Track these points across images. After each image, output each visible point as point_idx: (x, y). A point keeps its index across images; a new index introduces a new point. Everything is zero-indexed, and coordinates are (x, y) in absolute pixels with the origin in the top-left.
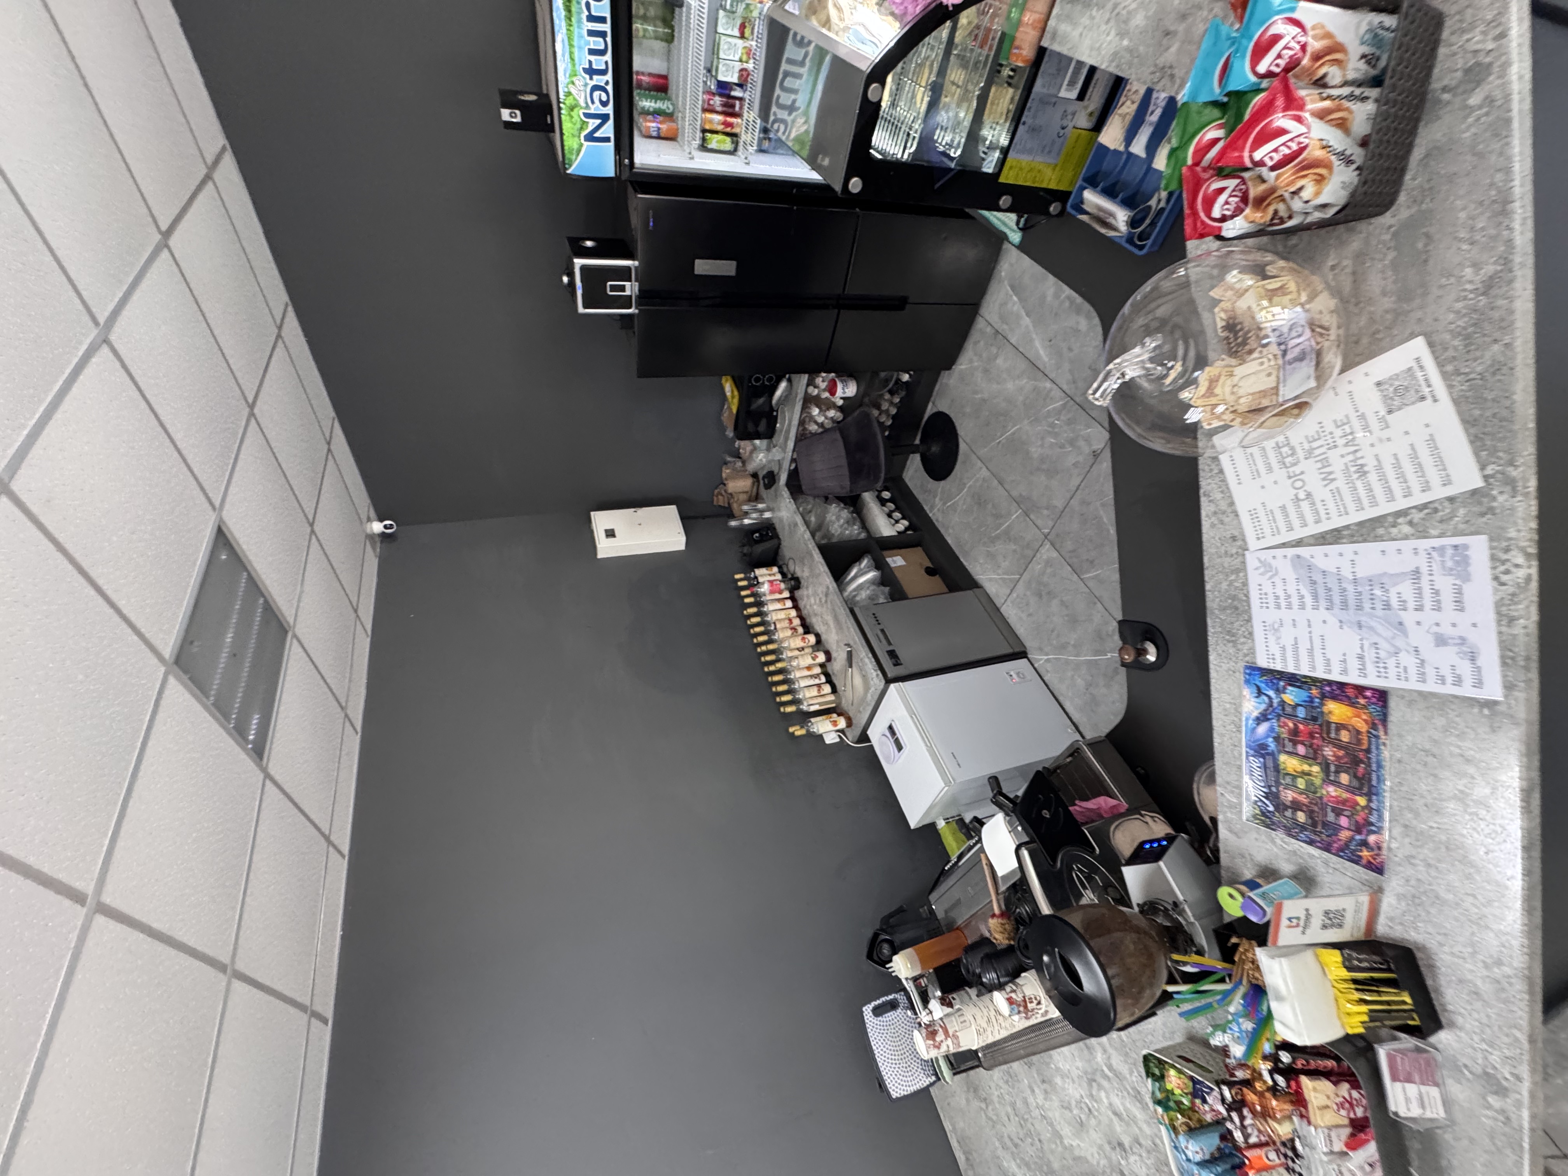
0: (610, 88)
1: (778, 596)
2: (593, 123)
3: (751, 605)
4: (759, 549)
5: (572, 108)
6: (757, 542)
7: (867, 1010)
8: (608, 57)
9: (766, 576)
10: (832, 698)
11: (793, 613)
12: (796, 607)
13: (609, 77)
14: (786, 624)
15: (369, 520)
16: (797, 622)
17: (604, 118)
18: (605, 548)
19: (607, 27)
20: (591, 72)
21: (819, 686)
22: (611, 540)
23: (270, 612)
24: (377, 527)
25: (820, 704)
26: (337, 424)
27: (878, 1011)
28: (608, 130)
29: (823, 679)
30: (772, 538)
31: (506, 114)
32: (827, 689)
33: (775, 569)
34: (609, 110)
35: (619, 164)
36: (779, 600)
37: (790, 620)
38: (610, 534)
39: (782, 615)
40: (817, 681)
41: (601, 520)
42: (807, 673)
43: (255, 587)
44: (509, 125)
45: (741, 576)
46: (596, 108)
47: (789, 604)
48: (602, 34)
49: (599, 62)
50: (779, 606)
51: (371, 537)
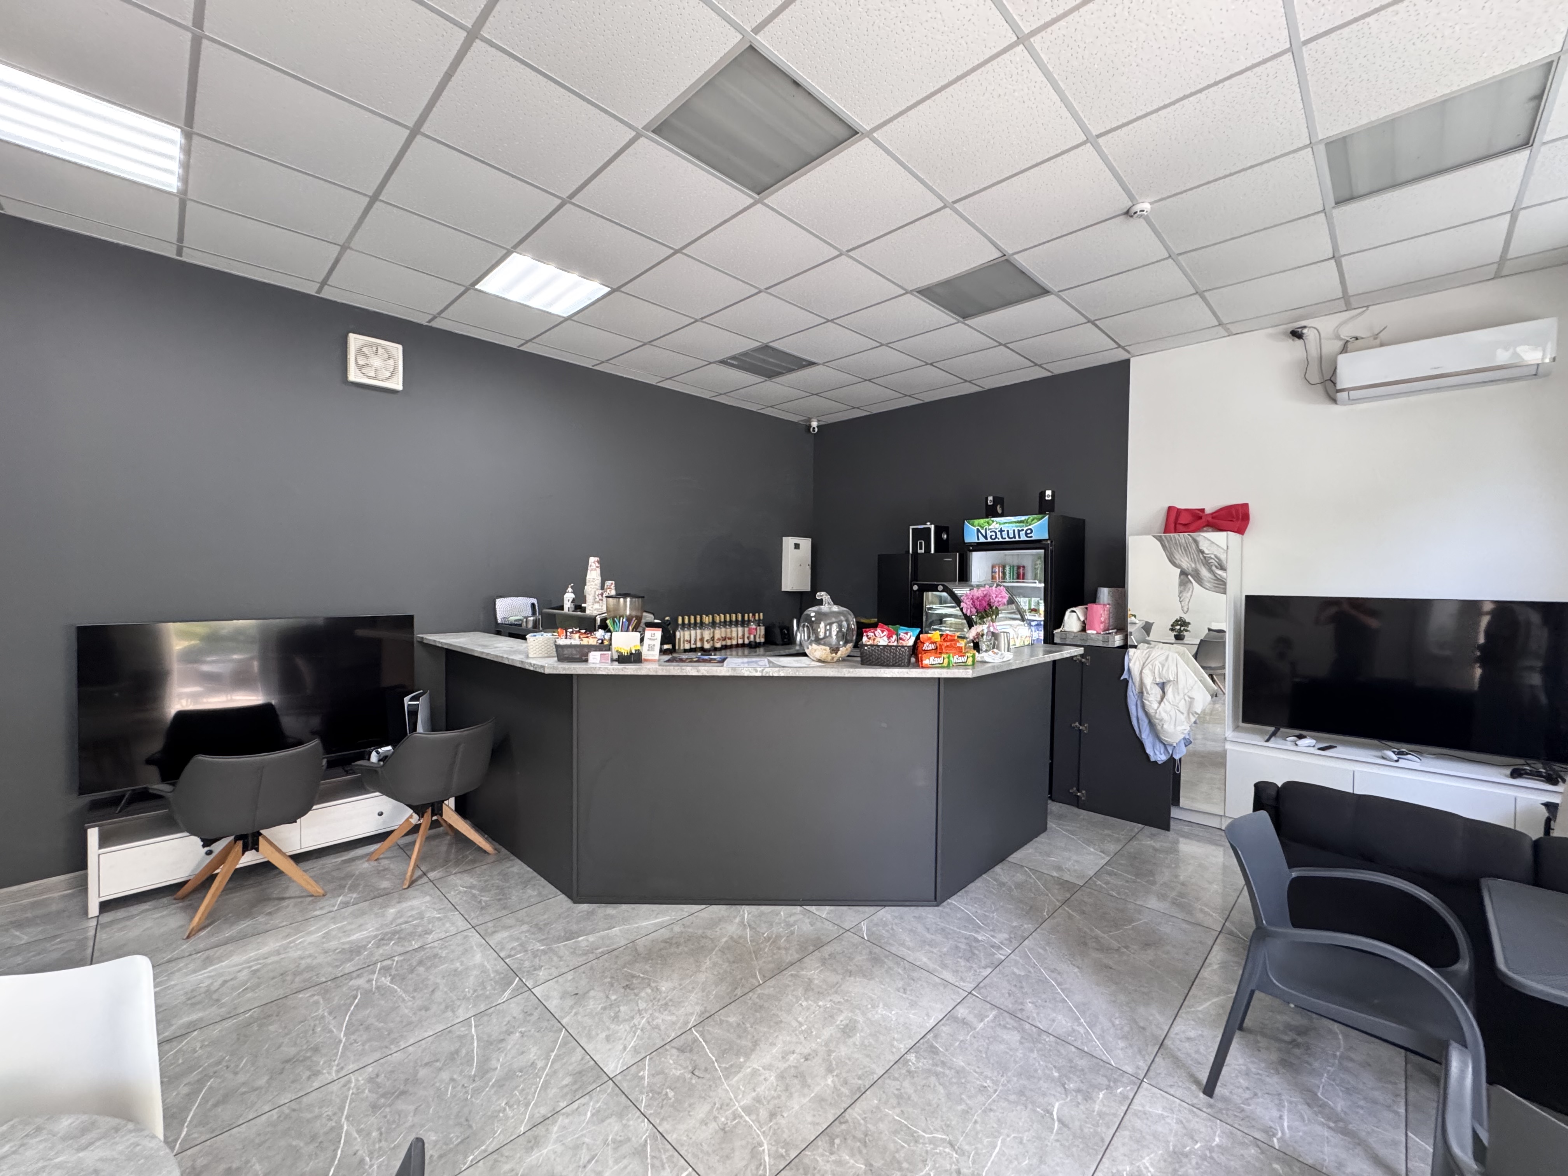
0: (997, 540)
1: (746, 635)
2: (983, 532)
3: (743, 617)
4: (777, 631)
5: (988, 523)
6: (781, 630)
7: (535, 601)
8: (1007, 539)
9: (759, 634)
10: (682, 648)
11: (734, 642)
12: (737, 646)
13: (1001, 540)
14: (729, 636)
15: (818, 421)
16: (729, 643)
17: (986, 537)
18: (789, 542)
19: (1017, 539)
20: (1001, 531)
21: (690, 642)
22: (793, 546)
23: (780, 374)
24: (814, 424)
25: (680, 639)
26: (868, 413)
27: (533, 605)
28: (982, 540)
29: (693, 646)
30: (783, 640)
31: (990, 498)
32: (687, 647)
33: (763, 640)
34: (989, 540)
35: (971, 544)
36: (744, 635)
37: (730, 639)
38: (797, 546)
39: (734, 635)
40: (693, 642)
41: (806, 544)
42: (699, 637)
43: (790, 370)
44: (987, 499)
45: (761, 617)
46: (989, 534)
47: (740, 642)
48: (1014, 537)
49: (1005, 534)
50: (740, 634)
51: (809, 420)
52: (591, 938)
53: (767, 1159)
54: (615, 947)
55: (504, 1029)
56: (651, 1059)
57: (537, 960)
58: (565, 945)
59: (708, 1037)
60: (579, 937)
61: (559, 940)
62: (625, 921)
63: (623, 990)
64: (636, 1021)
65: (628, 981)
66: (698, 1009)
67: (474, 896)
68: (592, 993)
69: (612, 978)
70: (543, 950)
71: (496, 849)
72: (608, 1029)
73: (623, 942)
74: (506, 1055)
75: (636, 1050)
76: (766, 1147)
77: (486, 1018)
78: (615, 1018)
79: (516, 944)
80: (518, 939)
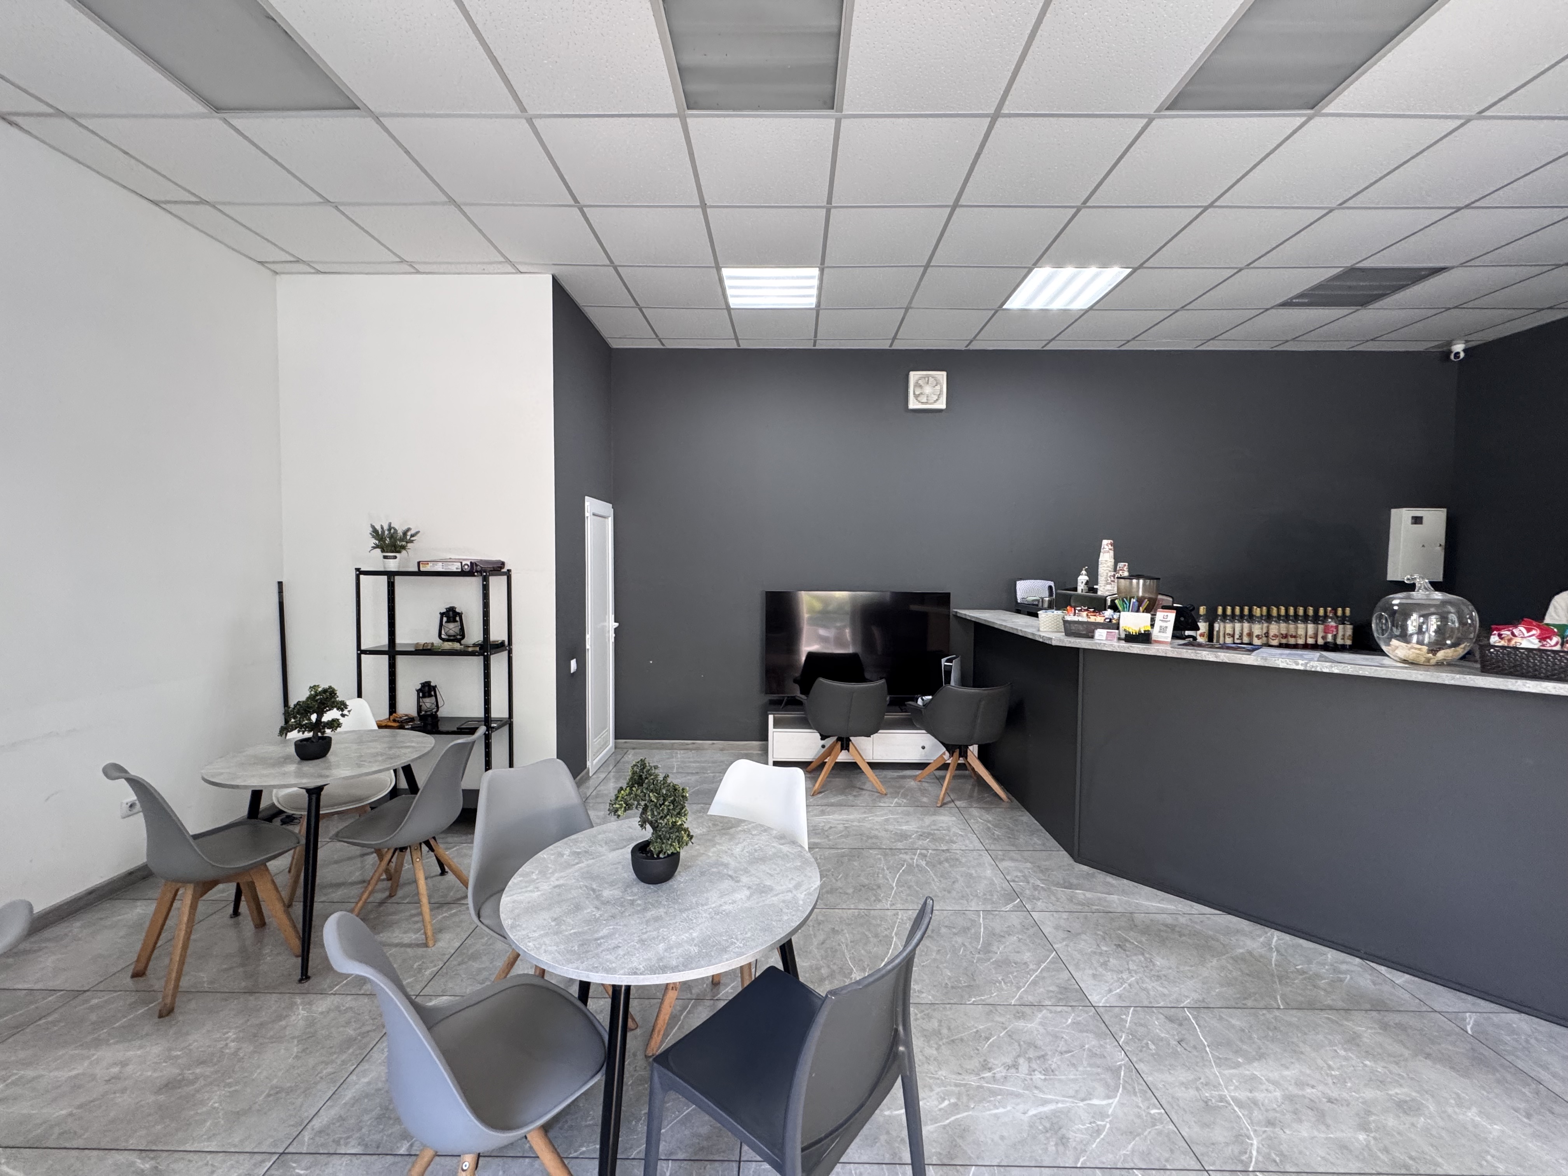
1: (1321, 634)
7: (1052, 584)
9: (1343, 632)
11: (1301, 641)
12: (1306, 645)
14: (1292, 632)
16: (1292, 641)
18: (1401, 515)
21: (1233, 636)
22: (1410, 520)
25: (1218, 632)
33: (1349, 642)
36: (1316, 634)
37: (1295, 637)
38: (1417, 520)
40: (1237, 636)
41: (1435, 515)
42: (1246, 631)
43: (1400, 288)
45: (1348, 613)
47: (1311, 641)
50: (1311, 633)
51: (1447, 344)
52: (1089, 895)
53: (1254, 1153)
54: (1111, 910)
55: (1005, 929)
56: (1134, 1010)
57: (1037, 892)
58: (1062, 891)
59: (1202, 1023)
60: (1077, 889)
61: (1058, 885)
62: (1124, 892)
63: (1115, 947)
64: (1125, 975)
65: (1120, 941)
66: (1195, 996)
67: (989, 828)
68: (1084, 937)
69: (1105, 933)
70: (1042, 887)
71: (1009, 798)
72: (1096, 969)
73: (1120, 910)
74: (1005, 947)
75: (1120, 996)
76: (1255, 1142)
77: (991, 916)
78: (1104, 964)
79: (1019, 874)
80: (1021, 871)
